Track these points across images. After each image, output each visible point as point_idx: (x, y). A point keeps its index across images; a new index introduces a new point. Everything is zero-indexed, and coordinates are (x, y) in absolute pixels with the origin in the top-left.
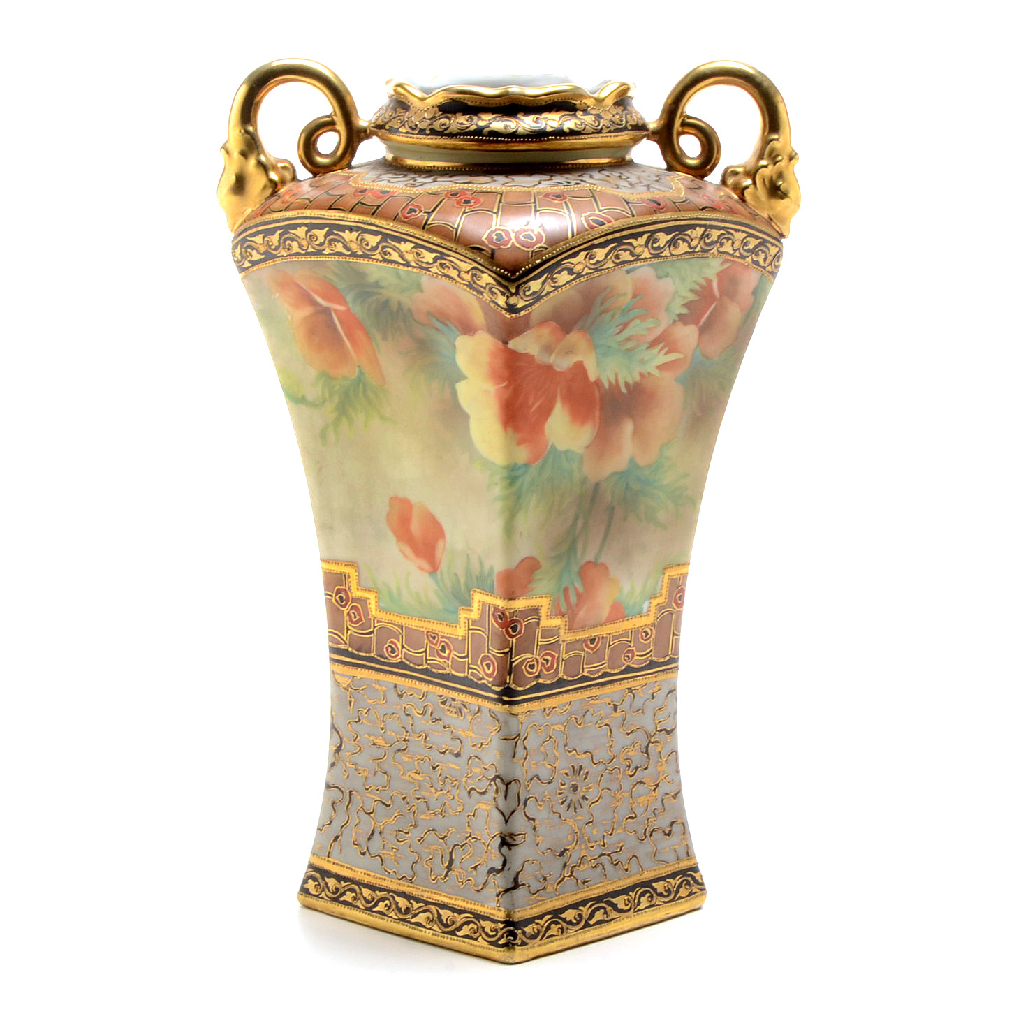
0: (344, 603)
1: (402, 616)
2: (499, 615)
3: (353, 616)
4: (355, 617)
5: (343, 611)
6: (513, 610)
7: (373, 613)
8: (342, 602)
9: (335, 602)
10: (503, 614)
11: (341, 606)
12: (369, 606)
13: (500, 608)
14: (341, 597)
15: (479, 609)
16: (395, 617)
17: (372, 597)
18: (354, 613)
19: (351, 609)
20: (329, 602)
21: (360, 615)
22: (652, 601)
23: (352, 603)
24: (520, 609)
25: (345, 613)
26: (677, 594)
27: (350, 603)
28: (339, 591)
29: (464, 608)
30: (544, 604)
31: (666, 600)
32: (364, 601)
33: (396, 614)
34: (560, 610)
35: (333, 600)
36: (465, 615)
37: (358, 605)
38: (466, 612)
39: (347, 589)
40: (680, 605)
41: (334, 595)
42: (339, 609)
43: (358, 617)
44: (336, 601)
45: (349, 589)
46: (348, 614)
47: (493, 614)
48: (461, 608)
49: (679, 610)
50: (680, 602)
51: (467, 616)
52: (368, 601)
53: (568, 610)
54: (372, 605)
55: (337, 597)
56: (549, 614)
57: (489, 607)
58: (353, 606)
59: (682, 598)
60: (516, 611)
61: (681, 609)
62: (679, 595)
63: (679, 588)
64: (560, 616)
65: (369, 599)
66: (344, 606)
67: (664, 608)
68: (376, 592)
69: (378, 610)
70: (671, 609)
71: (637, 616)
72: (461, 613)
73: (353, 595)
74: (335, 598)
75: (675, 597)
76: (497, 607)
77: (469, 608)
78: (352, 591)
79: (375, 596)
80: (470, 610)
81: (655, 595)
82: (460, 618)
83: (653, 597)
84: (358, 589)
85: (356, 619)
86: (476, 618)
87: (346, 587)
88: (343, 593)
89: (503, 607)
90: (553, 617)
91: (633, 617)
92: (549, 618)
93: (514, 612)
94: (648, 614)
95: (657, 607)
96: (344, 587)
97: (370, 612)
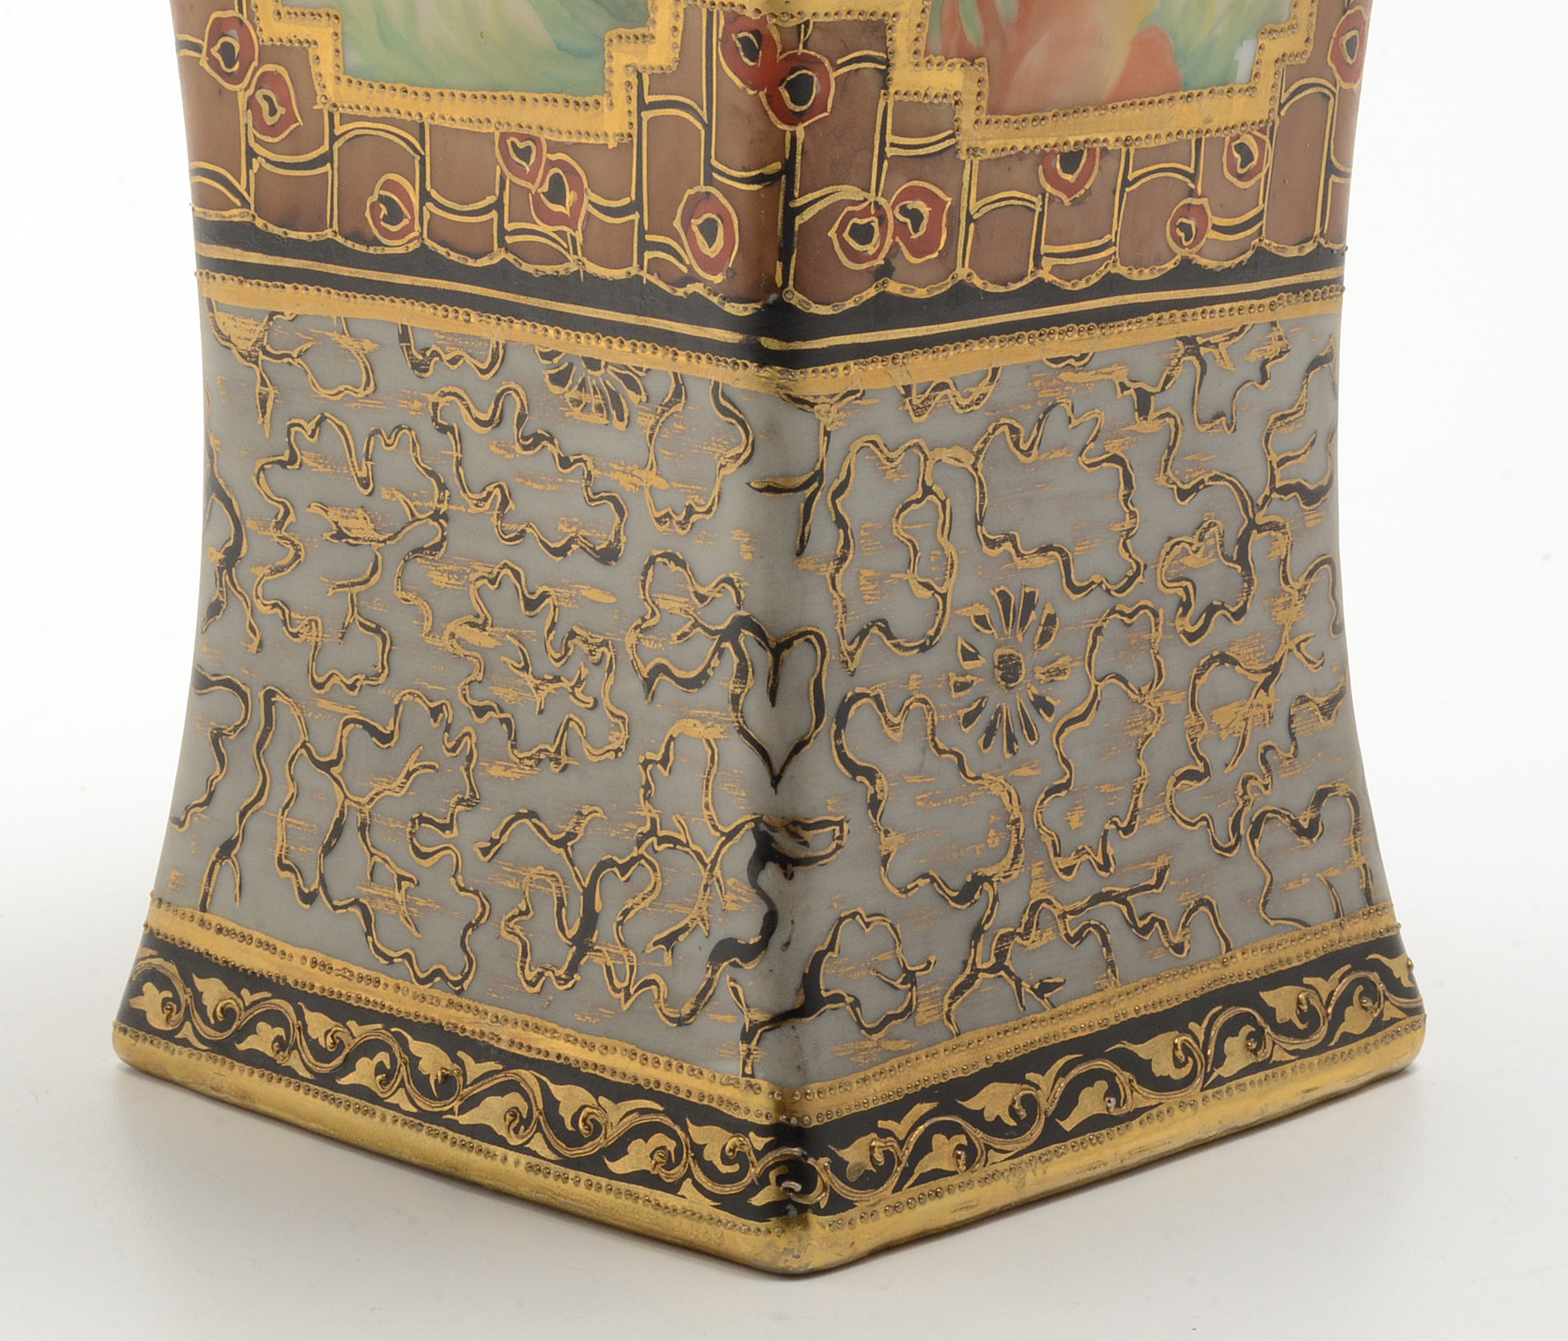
0: (236, 67)
1: (420, 91)
2: (744, 41)
3: (265, 106)
4: (273, 112)
5: (236, 93)
6: (793, 22)
7: (330, 91)
8: (230, 64)
9: (207, 68)
10: (757, 34)
11: (230, 78)
12: (315, 69)
13: (749, 13)
14: (227, 50)
15: (675, 29)
16: (399, 93)
17: (322, 34)
18: (267, 98)
19: (258, 87)
20: (189, 70)
21: (286, 103)
22: (1265, 41)
23: (261, 63)
24: (821, 19)
25: (242, 100)
26: (1341, 33)
27: (255, 64)
28: (219, 29)
29: (622, 31)
30: (903, 8)
31: (1310, 48)
32: (296, 55)
33: (399, 87)
34: (963, 37)
35: (204, 63)
36: (627, 60)
37: (282, 70)
38: (632, 47)
39: (244, 18)
40: (1352, 72)
41: (205, 45)
42: (221, 90)
43: (281, 111)
44: (213, 62)
45: (251, 16)
46: (251, 103)
47: (725, 41)
48: (613, 34)
49: (1346, 86)
50: (1350, 61)
51: (636, 61)
52: (312, 52)
53: (987, 37)
54: (325, 66)
55: (214, 51)
56: (921, 45)
57: (710, 14)
58: (264, 74)
59: (1356, 47)
60: (807, 23)
61: (1355, 87)
62: (1348, 36)
63: (1349, 12)
64: (959, 57)
65: (316, 43)
66: (235, 79)
67: (1301, 72)
68: (337, 18)
69: (344, 78)
70: (1323, 82)
71: (1217, 89)
72: (614, 54)
73: (265, 36)
74: (209, 54)
75: (1337, 40)
76: (738, 10)
77: (640, 31)
78: (261, 24)
79: (331, 31)
80: (644, 36)
81: (1277, 22)
82: (611, 71)
83: (1268, 27)
84: (279, 13)
85: (278, 116)
86: (665, 64)
87: (241, 11)
88: (234, 32)
89: (758, 11)
90: (936, 60)
91: (1206, 92)
92: (923, 60)
93: (799, 26)
94: (1253, 88)
95: (1281, 66)
96: (234, 13)
97: (317, 88)
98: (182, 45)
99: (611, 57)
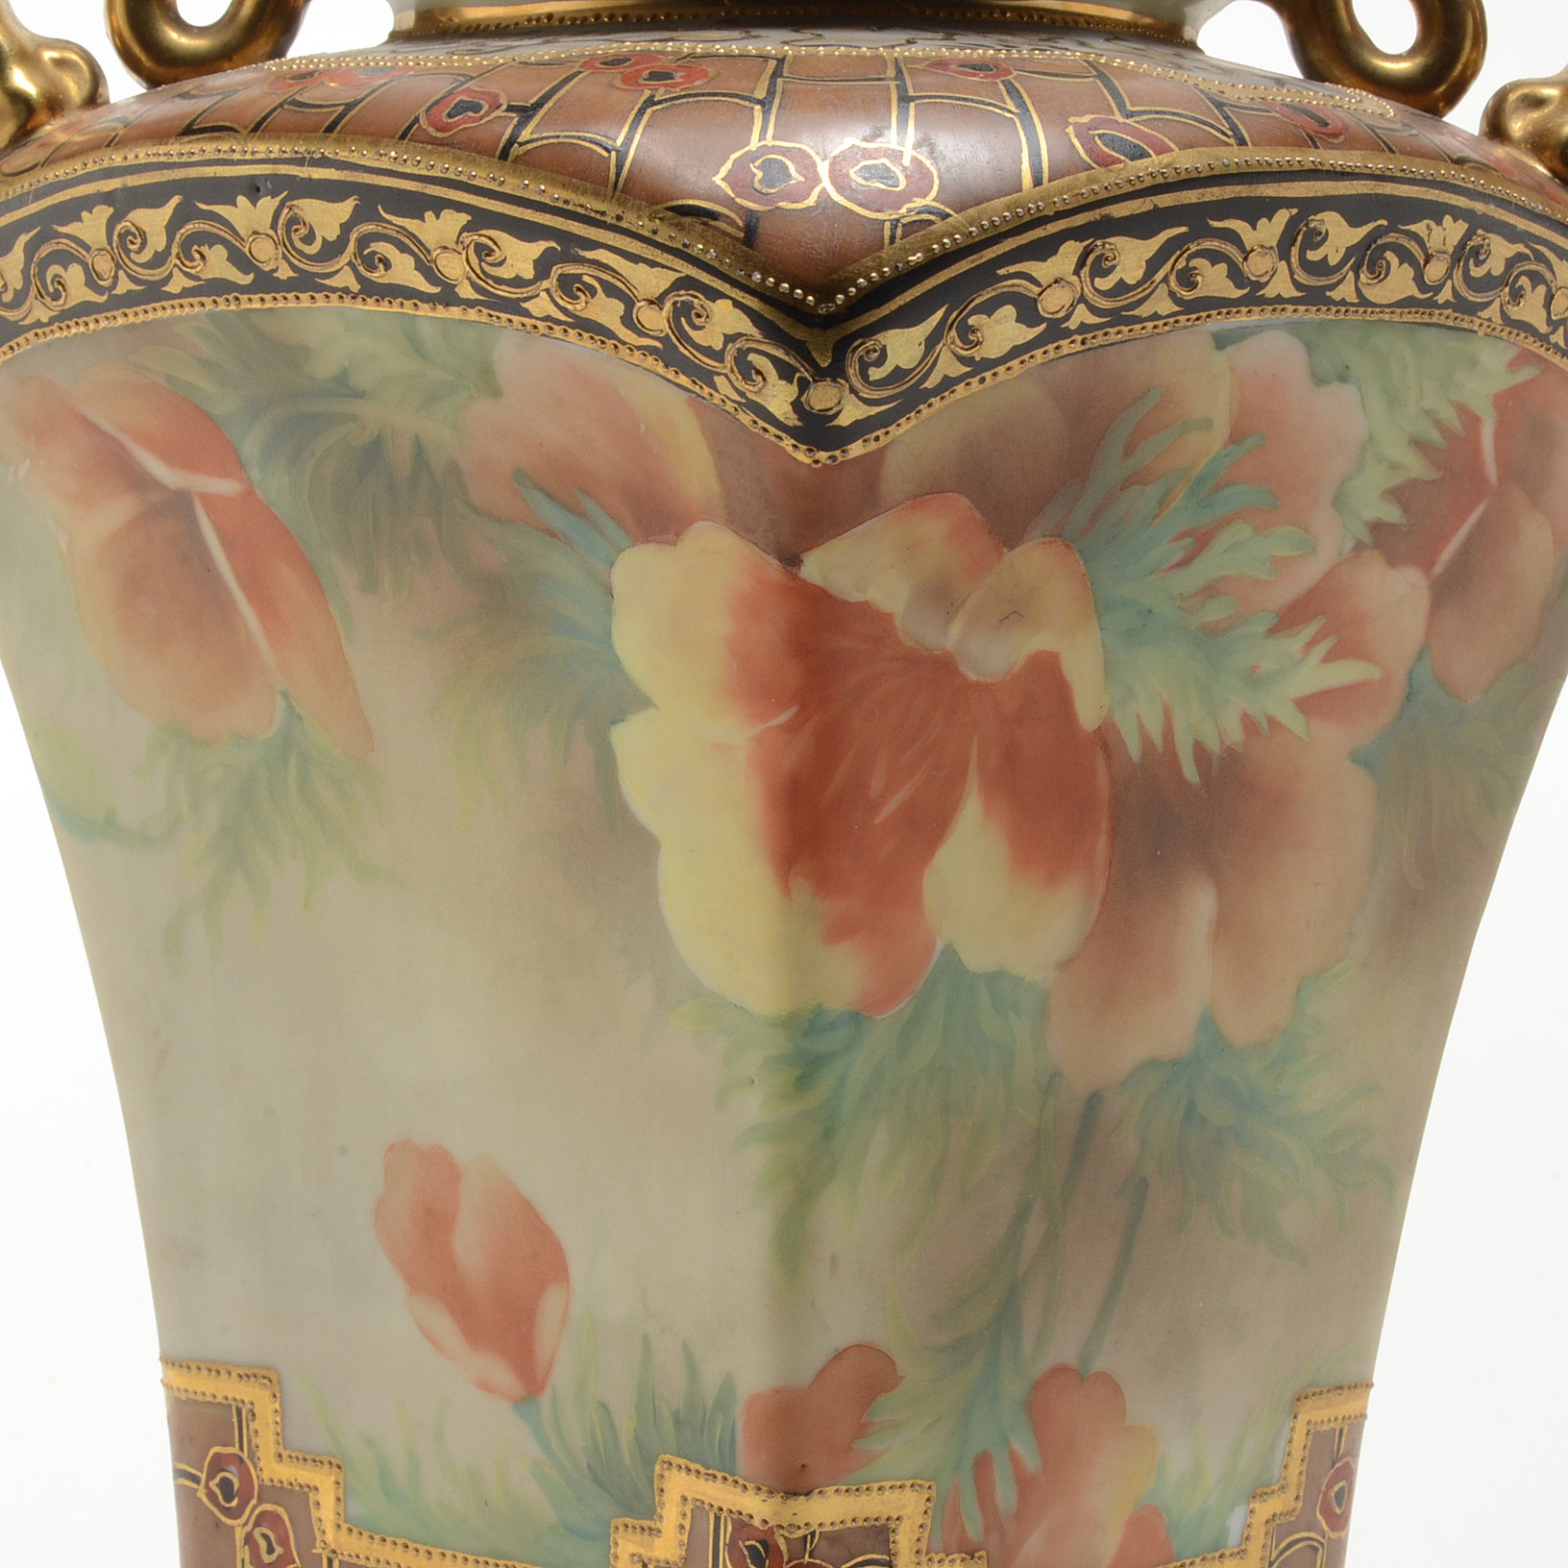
0: (235, 1503)
1: (422, 1549)
2: (751, 1548)
3: (263, 1544)
4: (270, 1550)
5: (233, 1527)
6: (800, 1533)
7: (330, 1536)
8: (229, 1498)
9: (205, 1500)
10: (764, 1543)
11: (228, 1512)
12: (315, 1514)
13: (757, 1522)
14: (226, 1485)
15: (682, 1527)
16: (400, 1549)
17: (324, 1482)
18: (265, 1537)
19: (257, 1524)
20: (186, 1500)
21: (284, 1542)
22: (1256, 1505)
23: (260, 1501)
24: (827, 1528)
25: (239, 1535)
26: (1330, 1486)
27: (254, 1501)
28: (218, 1464)
29: (629, 1521)
30: (906, 1512)
31: (1300, 1504)
32: (298, 1497)
33: (400, 1541)
34: (963, 1531)
35: (202, 1494)
36: (632, 1548)
37: (281, 1511)
38: (638, 1537)
39: (245, 1455)
40: (1339, 1521)
41: (203, 1477)
42: (218, 1524)
43: (279, 1550)
44: (211, 1495)
45: (252, 1455)
46: (249, 1539)
47: (732, 1546)
48: (620, 1521)
49: (1333, 1535)
50: (1338, 1511)
51: (642, 1551)
52: (312, 1496)
53: (987, 1531)
54: (326, 1512)
55: (213, 1484)
56: (923, 1546)
57: (717, 1519)
58: (262, 1514)
59: (1344, 1497)
60: (813, 1534)
61: (1343, 1534)
62: (1336, 1488)
63: (1338, 1465)
64: (960, 1552)
65: (316, 1489)
66: (234, 1514)
67: (1292, 1528)
68: (339, 1467)
69: (345, 1526)
70: (1312, 1535)
71: (1209, 1556)
72: (619, 1541)
73: (265, 1476)
74: (207, 1487)
75: (1325, 1494)
76: (746, 1519)
77: (646, 1523)
78: (261, 1464)
79: (333, 1479)
80: (650, 1529)
81: (1267, 1486)
82: (616, 1557)
83: (1259, 1491)
84: (280, 1456)
85: (274, 1556)
86: (671, 1559)
87: (241, 1449)
88: (233, 1468)
89: (765, 1522)
90: (937, 1558)
91: (1198, 1560)
92: (924, 1558)
93: (805, 1537)
94: (1244, 1551)
95: (1272, 1525)
96: (235, 1450)
97: (318, 1534)
98: (179, 1474)
99: (616, 1544)
